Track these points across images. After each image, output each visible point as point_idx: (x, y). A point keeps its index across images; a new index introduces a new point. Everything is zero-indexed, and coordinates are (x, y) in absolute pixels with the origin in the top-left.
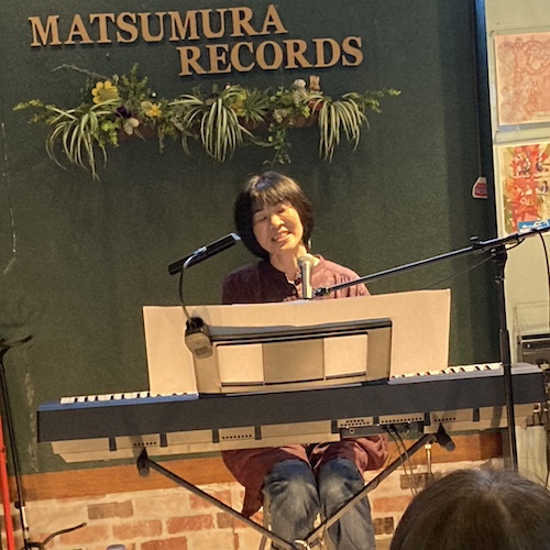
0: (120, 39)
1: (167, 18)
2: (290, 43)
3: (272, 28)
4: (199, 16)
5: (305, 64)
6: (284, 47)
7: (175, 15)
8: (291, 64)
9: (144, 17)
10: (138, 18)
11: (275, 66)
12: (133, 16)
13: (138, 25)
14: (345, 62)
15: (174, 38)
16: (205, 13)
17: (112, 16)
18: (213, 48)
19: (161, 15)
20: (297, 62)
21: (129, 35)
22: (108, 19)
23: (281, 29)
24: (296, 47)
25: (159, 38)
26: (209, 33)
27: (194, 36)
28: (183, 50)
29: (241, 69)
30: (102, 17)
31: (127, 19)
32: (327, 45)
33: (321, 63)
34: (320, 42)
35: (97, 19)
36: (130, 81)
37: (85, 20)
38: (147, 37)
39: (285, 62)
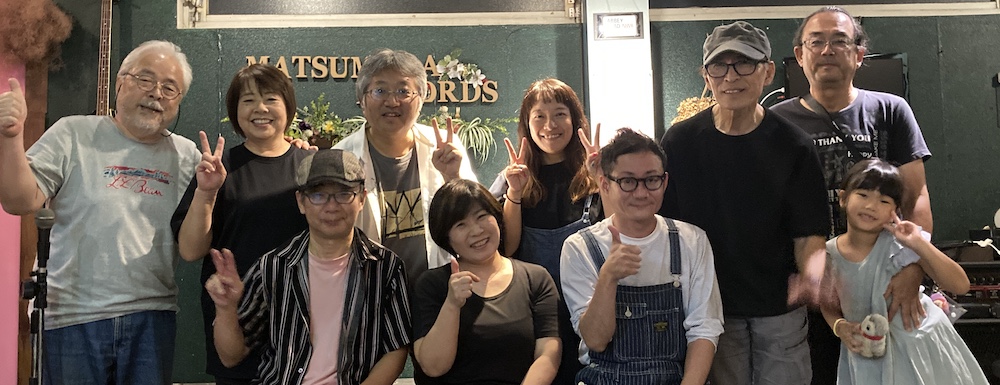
0: (314, 75)
1: (350, 61)
2: (442, 84)
5: (453, 99)
6: (438, 87)
7: (356, 60)
8: (443, 99)
9: (333, 60)
10: (329, 61)
11: (430, 100)
12: (325, 59)
13: (328, 66)
14: (484, 99)
15: (354, 76)
17: (309, 58)
19: (346, 59)
20: (447, 97)
21: (321, 73)
22: (306, 60)
23: (436, 73)
24: (447, 87)
25: (344, 75)
30: (301, 60)
31: (320, 61)
32: (471, 87)
33: (465, 99)
35: (297, 61)
36: (317, 106)
37: (288, 61)
38: (334, 74)
39: (438, 97)
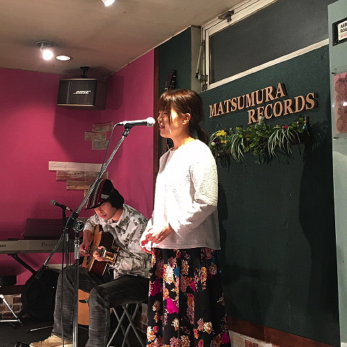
0: (232, 110)
2: (285, 102)
3: (279, 95)
4: (255, 94)
5: (291, 111)
6: (283, 104)
7: (248, 96)
8: (286, 113)
9: (239, 98)
10: (237, 100)
11: (279, 115)
13: (237, 103)
14: (307, 108)
15: (247, 107)
16: (257, 92)
17: (230, 100)
18: (258, 109)
19: (244, 96)
20: (288, 111)
21: (234, 108)
23: (282, 95)
24: (288, 104)
25: (243, 108)
26: (258, 102)
27: (253, 105)
28: (249, 111)
29: (267, 118)
30: (228, 102)
31: (234, 101)
32: (300, 99)
33: (297, 111)
34: (297, 98)
35: (226, 103)
37: (223, 104)
38: (240, 108)
39: (283, 112)
